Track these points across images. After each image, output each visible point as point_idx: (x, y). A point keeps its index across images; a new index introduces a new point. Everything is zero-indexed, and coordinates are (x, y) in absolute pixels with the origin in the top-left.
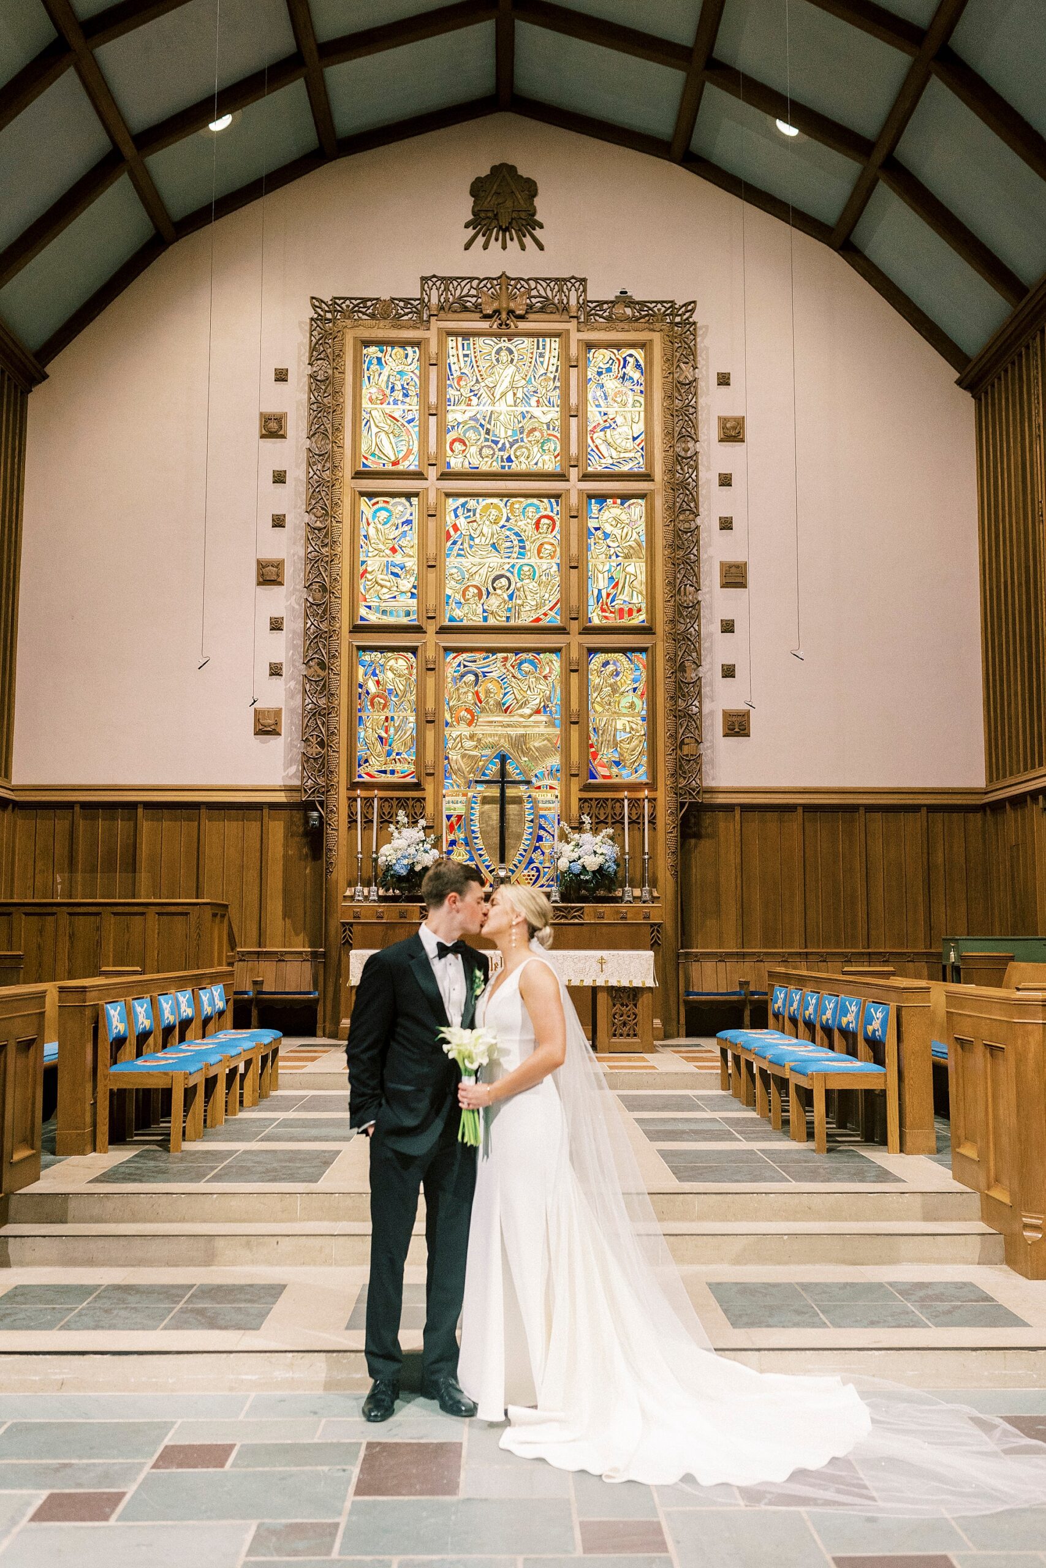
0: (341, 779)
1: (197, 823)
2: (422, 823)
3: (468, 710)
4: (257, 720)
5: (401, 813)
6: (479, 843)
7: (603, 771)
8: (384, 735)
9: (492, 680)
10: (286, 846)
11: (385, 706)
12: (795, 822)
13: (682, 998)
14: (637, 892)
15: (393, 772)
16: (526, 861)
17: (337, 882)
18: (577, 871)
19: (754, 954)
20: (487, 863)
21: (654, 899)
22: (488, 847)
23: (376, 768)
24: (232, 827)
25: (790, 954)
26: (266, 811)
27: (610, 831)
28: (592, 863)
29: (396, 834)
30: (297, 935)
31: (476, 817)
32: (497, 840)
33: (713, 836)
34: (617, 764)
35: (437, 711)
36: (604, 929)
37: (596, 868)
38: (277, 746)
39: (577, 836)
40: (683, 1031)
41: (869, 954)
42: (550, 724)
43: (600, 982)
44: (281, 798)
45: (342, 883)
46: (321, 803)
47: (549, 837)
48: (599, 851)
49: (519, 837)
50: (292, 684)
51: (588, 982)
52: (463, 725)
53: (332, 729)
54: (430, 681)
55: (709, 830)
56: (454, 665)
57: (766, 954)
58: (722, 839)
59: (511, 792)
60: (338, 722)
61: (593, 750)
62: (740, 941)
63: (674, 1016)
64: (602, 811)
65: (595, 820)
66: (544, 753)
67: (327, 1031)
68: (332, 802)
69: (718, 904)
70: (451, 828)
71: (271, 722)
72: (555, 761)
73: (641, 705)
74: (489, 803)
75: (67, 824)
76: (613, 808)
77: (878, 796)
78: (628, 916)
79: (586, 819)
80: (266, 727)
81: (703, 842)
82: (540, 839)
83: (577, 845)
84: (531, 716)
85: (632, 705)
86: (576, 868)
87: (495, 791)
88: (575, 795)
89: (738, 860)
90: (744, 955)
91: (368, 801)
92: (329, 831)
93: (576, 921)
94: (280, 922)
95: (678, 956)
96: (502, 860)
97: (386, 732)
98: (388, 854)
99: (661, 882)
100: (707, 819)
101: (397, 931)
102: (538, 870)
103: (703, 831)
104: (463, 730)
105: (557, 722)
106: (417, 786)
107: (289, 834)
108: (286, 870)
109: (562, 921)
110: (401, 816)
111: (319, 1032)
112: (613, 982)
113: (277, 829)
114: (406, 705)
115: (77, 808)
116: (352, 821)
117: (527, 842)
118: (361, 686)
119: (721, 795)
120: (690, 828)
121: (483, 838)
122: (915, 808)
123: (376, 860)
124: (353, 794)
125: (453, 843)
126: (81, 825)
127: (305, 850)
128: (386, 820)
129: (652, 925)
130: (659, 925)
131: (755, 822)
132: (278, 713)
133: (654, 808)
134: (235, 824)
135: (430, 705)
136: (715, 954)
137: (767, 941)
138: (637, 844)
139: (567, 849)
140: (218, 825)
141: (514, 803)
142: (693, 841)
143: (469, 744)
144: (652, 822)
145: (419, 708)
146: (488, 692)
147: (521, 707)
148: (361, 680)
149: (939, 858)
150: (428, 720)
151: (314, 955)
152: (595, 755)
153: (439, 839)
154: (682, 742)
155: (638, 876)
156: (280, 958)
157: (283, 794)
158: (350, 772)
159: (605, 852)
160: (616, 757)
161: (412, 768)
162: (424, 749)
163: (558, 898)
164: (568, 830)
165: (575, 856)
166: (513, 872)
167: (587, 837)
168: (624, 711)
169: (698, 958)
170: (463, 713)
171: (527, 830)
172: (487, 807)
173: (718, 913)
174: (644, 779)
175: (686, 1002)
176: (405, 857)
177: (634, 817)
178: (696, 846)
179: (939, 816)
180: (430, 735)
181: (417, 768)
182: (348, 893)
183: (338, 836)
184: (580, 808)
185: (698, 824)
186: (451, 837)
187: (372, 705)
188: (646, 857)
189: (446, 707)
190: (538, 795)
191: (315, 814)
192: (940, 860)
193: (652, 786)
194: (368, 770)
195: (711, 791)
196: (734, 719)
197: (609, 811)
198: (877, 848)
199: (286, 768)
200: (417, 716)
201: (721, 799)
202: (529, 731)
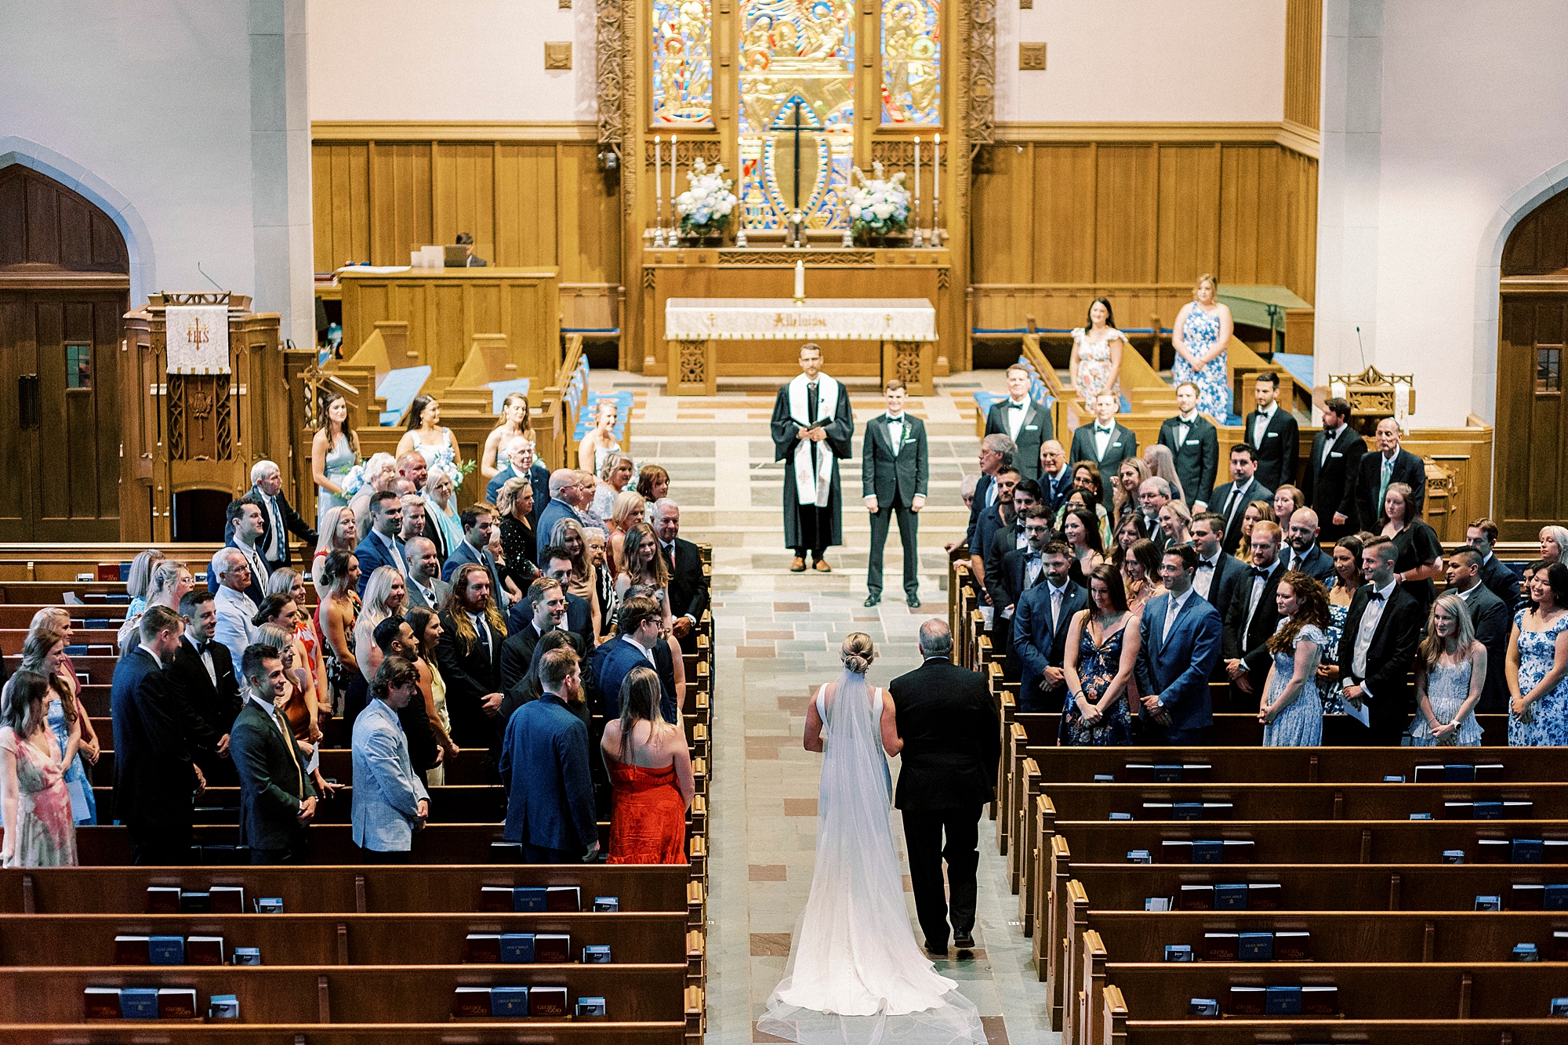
0: (637, 122)
1: (490, 159)
2: (719, 168)
3: (763, 54)
4: (548, 56)
5: (699, 160)
6: (774, 186)
7: (897, 115)
8: (680, 79)
9: (785, 24)
10: (580, 183)
11: (680, 50)
12: (1088, 158)
13: (969, 334)
14: (927, 233)
15: (689, 116)
16: (819, 204)
17: (635, 224)
18: (868, 219)
19: (1041, 289)
20: (781, 206)
21: (942, 241)
22: (783, 190)
23: (673, 112)
24: (526, 163)
25: (1079, 290)
26: (560, 148)
27: (902, 175)
28: (884, 211)
29: (694, 182)
30: (593, 269)
31: (770, 162)
32: (791, 183)
33: (1007, 172)
34: (910, 107)
35: (733, 54)
36: (894, 274)
37: (887, 216)
38: (567, 80)
39: (868, 183)
40: (970, 365)
41: (1157, 290)
42: (844, 66)
43: (886, 337)
44: (574, 134)
45: (641, 223)
46: (618, 145)
47: (843, 181)
48: (890, 199)
49: (813, 180)
50: (582, 17)
51: (876, 337)
52: (757, 68)
53: (628, 73)
54: (725, 25)
55: (1003, 165)
56: (749, 8)
57: (1055, 289)
58: (1015, 175)
59: (804, 135)
60: (634, 65)
61: (885, 94)
62: (1030, 276)
63: (961, 351)
64: (894, 154)
65: (886, 163)
66: (839, 95)
67: (629, 365)
68: (629, 146)
69: (1010, 238)
70: (747, 171)
71: (562, 57)
72: (848, 105)
73: (934, 50)
74: (783, 146)
75: (362, 160)
76: (905, 151)
77: (1172, 131)
78: (918, 260)
79: (878, 166)
80: (557, 61)
81: (995, 177)
82: (833, 181)
83: (869, 193)
84: (825, 59)
85: (925, 49)
86: (868, 217)
87: (791, 135)
88: (869, 137)
89: (1030, 196)
90: (1033, 290)
91: (666, 145)
92: (627, 174)
93: (868, 265)
94: (576, 258)
95: (966, 294)
96: (797, 205)
97: (682, 75)
98: (687, 203)
99: (951, 223)
100: (1000, 154)
101: (697, 275)
102: (831, 212)
103: (997, 167)
104: (757, 73)
105: (851, 66)
106: (713, 131)
107: (583, 170)
108: (581, 205)
109: (855, 265)
110: (700, 164)
111: (621, 366)
112: (898, 337)
113: (571, 165)
114: (700, 50)
115: (372, 146)
116: (650, 164)
117: (822, 185)
118: (656, 30)
119: (1015, 131)
120: (983, 163)
121: (778, 181)
122: (1210, 144)
123: (675, 205)
124: (649, 138)
125: (748, 186)
126: (377, 161)
127: (600, 186)
128: (684, 165)
129: (940, 270)
130: (947, 270)
131: (1047, 159)
132: (568, 48)
133: (946, 150)
134: (527, 160)
135: (725, 50)
136: (1005, 290)
137: (1058, 276)
138: (927, 189)
139: (859, 196)
140: (512, 161)
141: (807, 146)
142: (985, 177)
143: (761, 87)
144: (943, 164)
145: (714, 50)
146: (782, 35)
147: (815, 50)
148: (656, 25)
149: (1231, 193)
150: (724, 64)
151: (613, 290)
152: (887, 100)
153: (735, 183)
154: (975, 83)
155: (929, 217)
156: (578, 293)
157: (576, 130)
158: (648, 118)
159: (896, 200)
160: (909, 101)
161: (708, 112)
162: (719, 91)
163: (851, 243)
164: (860, 175)
165: (866, 203)
166: (807, 214)
167: (878, 185)
168: (918, 55)
169: (987, 293)
170: (759, 57)
171: (821, 176)
172: (781, 150)
173: (1009, 247)
174: (938, 124)
175: (973, 339)
176: (705, 206)
177: (926, 160)
178: (988, 182)
179: (1233, 151)
180: (725, 79)
181: (712, 112)
182: (646, 235)
183: (634, 177)
184: (874, 151)
185: (991, 160)
186: (747, 180)
187: (668, 48)
188: (936, 202)
189: (741, 51)
190: (832, 138)
191: (611, 156)
192: (1233, 196)
193: (944, 131)
194: (665, 114)
195: (1004, 126)
196: (1030, 53)
197: (901, 154)
198: (1170, 182)
199: (578, 104)
200: (712, 59)
201: (1013, 135)
202: (823, 76)
